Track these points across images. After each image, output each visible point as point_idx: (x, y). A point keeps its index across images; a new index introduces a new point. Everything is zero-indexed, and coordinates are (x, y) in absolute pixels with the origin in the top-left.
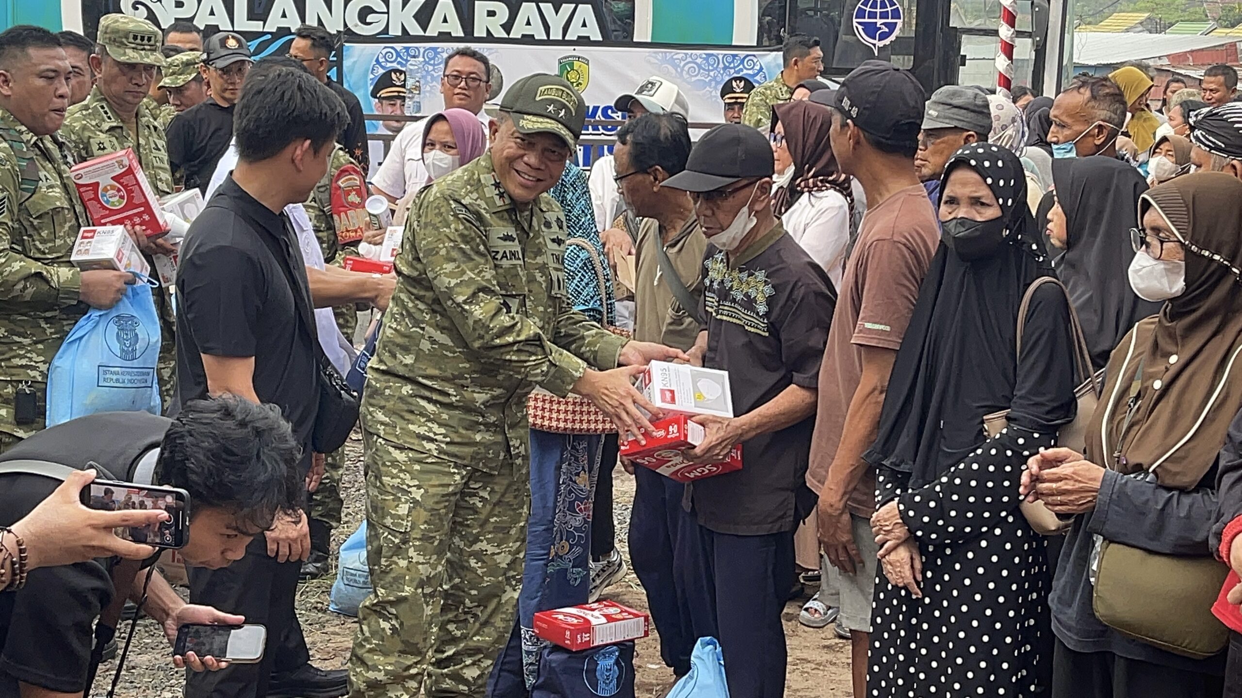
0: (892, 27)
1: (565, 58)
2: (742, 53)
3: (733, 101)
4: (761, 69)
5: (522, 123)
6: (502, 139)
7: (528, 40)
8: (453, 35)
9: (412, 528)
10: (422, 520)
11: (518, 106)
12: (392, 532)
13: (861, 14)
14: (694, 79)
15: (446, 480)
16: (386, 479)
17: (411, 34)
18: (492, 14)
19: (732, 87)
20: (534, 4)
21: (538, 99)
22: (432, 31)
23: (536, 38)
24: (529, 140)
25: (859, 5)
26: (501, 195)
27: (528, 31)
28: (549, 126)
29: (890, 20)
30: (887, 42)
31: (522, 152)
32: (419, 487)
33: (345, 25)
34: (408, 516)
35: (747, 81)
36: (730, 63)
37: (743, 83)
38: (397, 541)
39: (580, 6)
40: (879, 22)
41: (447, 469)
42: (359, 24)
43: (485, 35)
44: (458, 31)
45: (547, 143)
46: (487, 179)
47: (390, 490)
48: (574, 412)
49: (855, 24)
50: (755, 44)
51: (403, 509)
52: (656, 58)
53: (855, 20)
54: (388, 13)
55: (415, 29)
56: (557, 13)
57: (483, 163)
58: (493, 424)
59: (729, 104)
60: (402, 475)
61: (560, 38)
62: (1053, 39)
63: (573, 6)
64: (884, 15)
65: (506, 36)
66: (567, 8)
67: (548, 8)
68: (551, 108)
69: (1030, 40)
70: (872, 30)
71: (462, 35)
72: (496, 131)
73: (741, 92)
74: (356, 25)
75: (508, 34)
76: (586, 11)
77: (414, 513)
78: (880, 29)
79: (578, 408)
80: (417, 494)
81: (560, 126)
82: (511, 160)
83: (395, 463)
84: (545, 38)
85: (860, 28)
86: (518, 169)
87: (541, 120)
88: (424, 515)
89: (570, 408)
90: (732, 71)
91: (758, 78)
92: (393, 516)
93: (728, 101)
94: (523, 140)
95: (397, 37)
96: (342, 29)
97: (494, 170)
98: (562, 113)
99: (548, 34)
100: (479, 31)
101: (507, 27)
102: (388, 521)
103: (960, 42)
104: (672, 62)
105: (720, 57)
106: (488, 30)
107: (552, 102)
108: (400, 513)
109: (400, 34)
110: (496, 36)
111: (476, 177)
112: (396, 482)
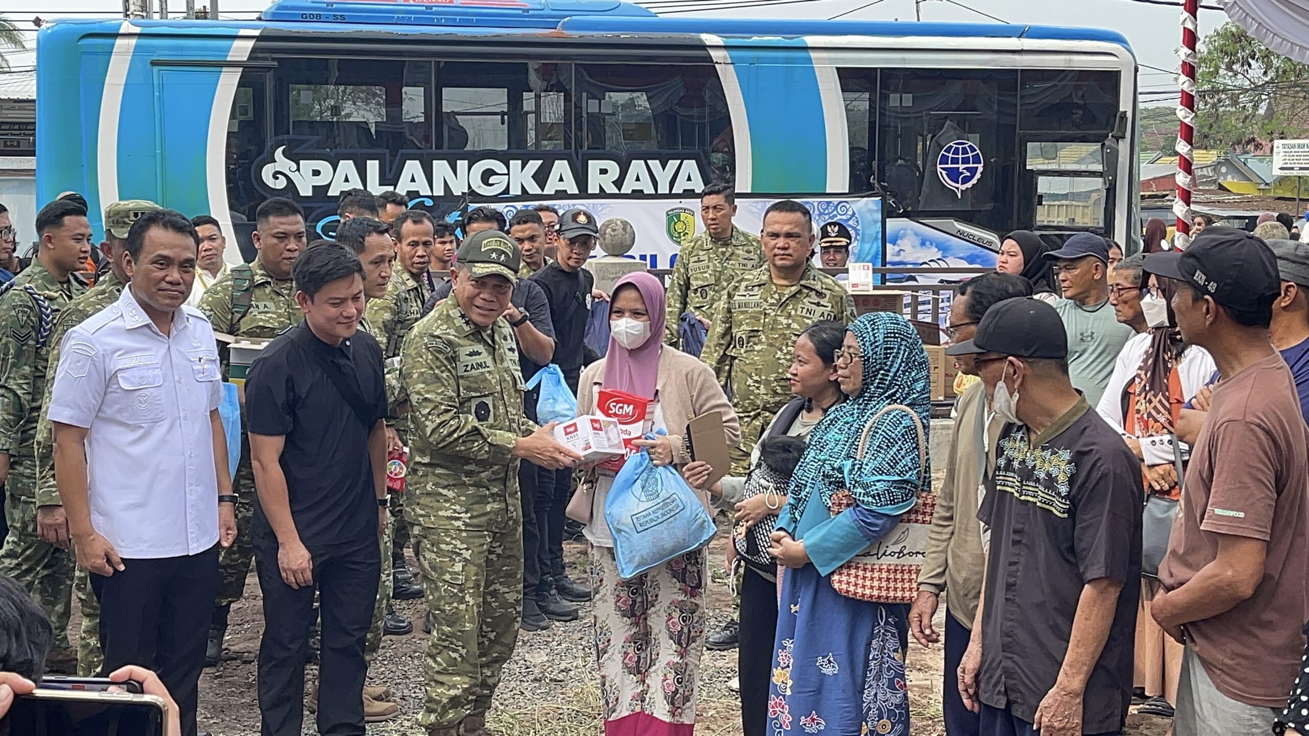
0: (973, 171)
1: (672, 210)
2: (836, 200)
3: (828, 244)
4: (854, 214)
5: (474, 270)
6: (461, 283)
7: (638, 194)
8: (569, 192)
9: (466, 580)
10: (473, 573)
11: (469, 258)
12: (452, 585)
13: (944, 160)
16: (443, 546)
17: (530, 192)
18: (604, 171)
19: (828, 232)
20: (642, 162)
21: (483, 250)
22: (549, 190)
23: (645, 192)
24: (481, 281)
25: (942, 152)
26: (467, 323)
27: (638, 186)
28: (494, 269)
29: (971, 165)
30: (969, 185)
31: (477, 291)
32: (467, 549)
33: (470, 187)
34: (462, 571)
35: (840, 225)
36: (825, 210)
37: (837, 228)
38: (456, 591)
39: (685, 161)
40: (961, 167)
42: (483, 185)
43: (597, 191)
44: (573, 189)
45: (494, 282)
46: (455, 313)
47: (446, 553)
48: (888, 580)
49: (939, 170)
50: (847, 191)
51: (458, 567)
52: (756, 207)
53: (939, 166)
54: (508, 174)
55: (533, 189)
56: (664, 169)
57: (450, 302)
59: (825, 248)
60: (453, 542)
61: (667, 192)
62: (1123, 178)
63: (679, 161)
64: (966, 161)
65: (617, 192)
66: (673, 164)
67: (655, 165)
68: (494, 255)
69: (1101, 180)
70: (954, 175)
71: (577, 192)
72: (457, 276)
73: (836, 236)
74: (479, 187)
75: (620, 190)
76: (691, 166)
77: (466, 568)
78: (962, 173)
79: (892, 576)
80: (467, 554)
81: (502, 267)
82: (471, 299)
84: (654, 192)
85: (944, 173)
86: (477, 304)
87: (487, 265)
88: (473, 569)
89: (884, 575)
90: (827, 217)
91: (851, 223)
92: (450, 573)
93: (823, 245)
94: (477, 282)
95: (517, 196)
96: (466, 191)
97: (459, 306)
98: (503, 257)
99: (656, 189)
100: (593, 189)
101: (619, 183)
102: (447, 577)
103: (1037, 184)
105: (816, 204)
106: (601, 187)
107: (494, 250)
108: (456, 570)
109: (520, 193)
110: (608, 192)
111: (445, 313)
112: (450, 547)
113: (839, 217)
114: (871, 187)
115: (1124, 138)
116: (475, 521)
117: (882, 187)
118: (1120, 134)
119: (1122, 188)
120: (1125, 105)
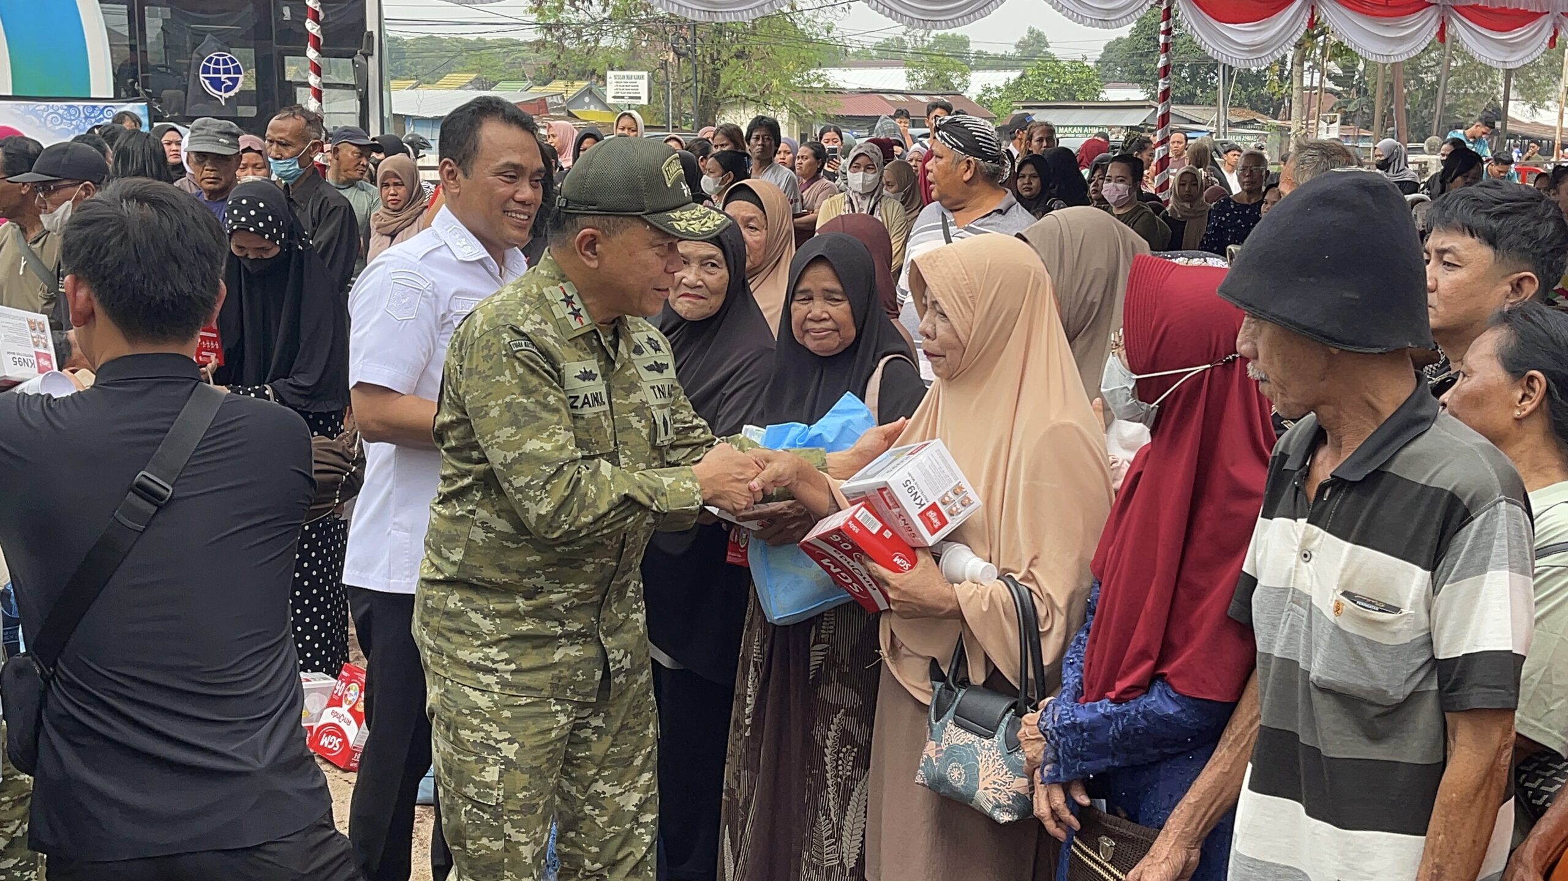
0: (235, 81)
2: (101, 104)
9: (506, 798)
10: (520, 784)
12: (478, 805)
13: (206, 70)
14: (57, 128)
15: (546, 724)
25: (204, 62)
26: (576, 314)
29: (232, 75)
30: (232, 93)
32: (511, 741)
34: (499, 782)
36: (90, 113)
38: (486, 816)
40: (223, 77)
41: (547, 709)
46: (553, 293)
47: (470, 748)
49: (202, 79)
50: (112, 96)
52: (18, 109)
53: (201, 76)
57: (545, 272)
58: (579, 634)
60: (486, 727)
62: (374, 90)
64: (227, 71)
69: (354, 92)
70: (216, 84)
77: (507, 776)
78: (224, 82)
80: (510, 751)
83: (475, 711)
85: (207, 82)
88: (520, 778)
92: (477, 784)
97: (562, 280)
103: (295, 94)
104: (34, 112)
105: (81, 108)
108: (488, 780)
112: (478, 736)
113: (105, 121)
114: (136, 94)
115: (372, 55)
116: (525, 679)
117: (147, 93)
118: (368, 51)
119: (374, 100)
120: (371, 26)
